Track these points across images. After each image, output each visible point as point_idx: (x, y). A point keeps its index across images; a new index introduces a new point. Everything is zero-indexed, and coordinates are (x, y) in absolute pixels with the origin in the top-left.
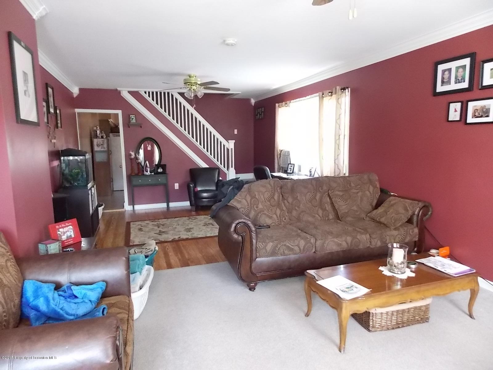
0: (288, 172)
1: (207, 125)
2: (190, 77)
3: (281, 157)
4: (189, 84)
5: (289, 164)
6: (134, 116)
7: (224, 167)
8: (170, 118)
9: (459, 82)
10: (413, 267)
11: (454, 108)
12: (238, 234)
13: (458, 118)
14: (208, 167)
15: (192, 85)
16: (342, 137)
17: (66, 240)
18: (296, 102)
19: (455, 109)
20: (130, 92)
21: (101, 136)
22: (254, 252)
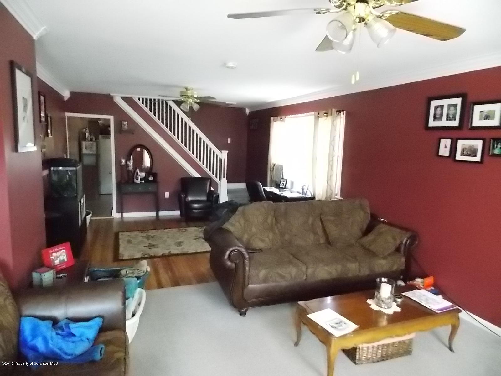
0: (281, 187)
1: (201, 134)
2: (186, 90)
3: (274, 171)
4: (185, 96)
5: (281, 179)
6: (126, 122)
7: (216, 177)
8: (163, 126)
9: (450, 120)
10: (399, 300)
11: (444, 144)
12: (231, 261)
13: (447, 154)
14: (200, 176)
15: (188, 98)
16: (335, 158)
17: (59, 264)
18: (291, 117)
19: (446, 145)
20: (124, 98)
21: (89, 139)
22: (247, 279)
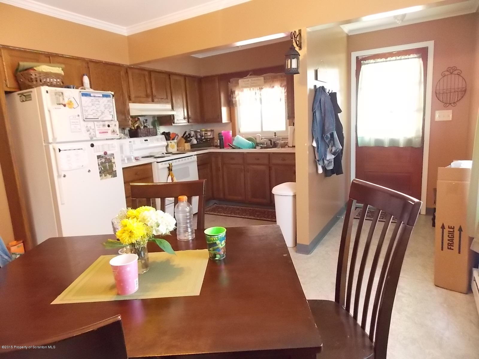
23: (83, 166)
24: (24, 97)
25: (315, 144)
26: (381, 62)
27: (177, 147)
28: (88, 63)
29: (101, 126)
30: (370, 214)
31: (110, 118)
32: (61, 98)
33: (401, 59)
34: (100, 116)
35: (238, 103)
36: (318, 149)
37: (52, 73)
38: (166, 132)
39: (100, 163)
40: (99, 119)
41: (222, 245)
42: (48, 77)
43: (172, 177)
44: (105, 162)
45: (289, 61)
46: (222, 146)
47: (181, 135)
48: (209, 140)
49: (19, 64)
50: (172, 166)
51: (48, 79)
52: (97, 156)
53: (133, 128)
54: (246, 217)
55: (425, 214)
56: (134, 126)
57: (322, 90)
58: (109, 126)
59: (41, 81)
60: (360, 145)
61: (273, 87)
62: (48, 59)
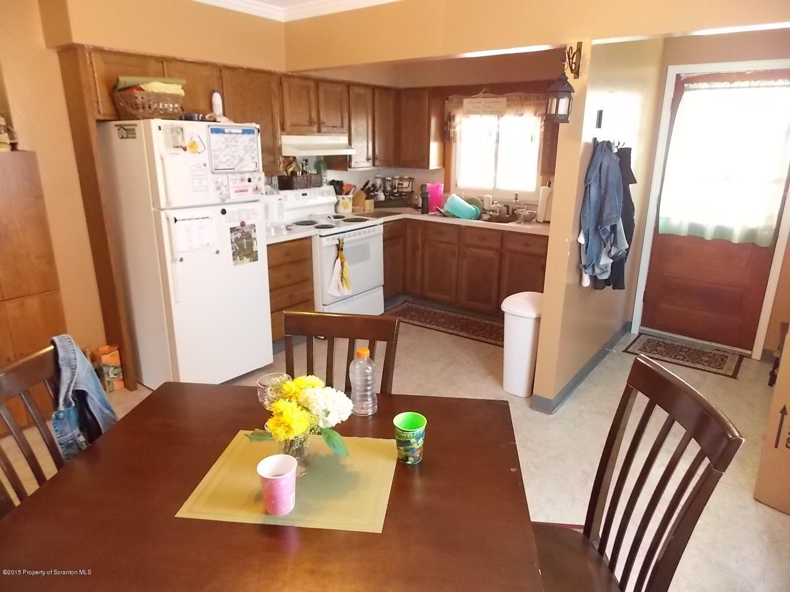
23: (208, 244)
24: (125, 131)
25: (582, 240)
26: (722, 88)
27: (353, 206)
28: (221, 71)
29: (238, 181)
30: (664, 349)
31: (252, 167)
32: (180, 137)
33: (759, 87)
34: (238, 164)
35: (458, 137)
36: (587, 248)
37: (167, 94)
38: (336, 180)
39: (235, 239)
40: (236, 170)
41: (418, 444)
42: (161, 101)
43: (342, 260)
44: (242, 238)
45: (555, 100)
46: (425, 210)
47: (360, 186)
48: (405, 196)
49: (118, 80)
50: (343, 243)
51: (161, 105)
52: (231, 228)
53: (286, 175)
54: (455, 332)
55: (759, 359)
56: (286, 171)
57: (607, 148)
58: (250, 180)
59: (150, 107)
60: (661, 231)
61: (522, 115)
62: (161, 64)
